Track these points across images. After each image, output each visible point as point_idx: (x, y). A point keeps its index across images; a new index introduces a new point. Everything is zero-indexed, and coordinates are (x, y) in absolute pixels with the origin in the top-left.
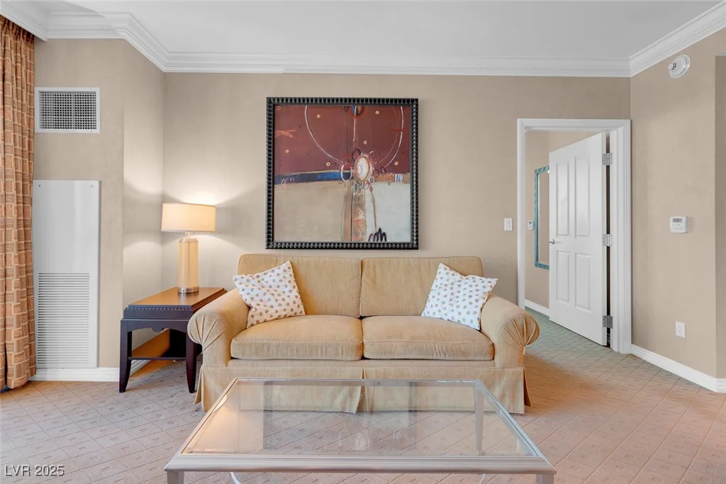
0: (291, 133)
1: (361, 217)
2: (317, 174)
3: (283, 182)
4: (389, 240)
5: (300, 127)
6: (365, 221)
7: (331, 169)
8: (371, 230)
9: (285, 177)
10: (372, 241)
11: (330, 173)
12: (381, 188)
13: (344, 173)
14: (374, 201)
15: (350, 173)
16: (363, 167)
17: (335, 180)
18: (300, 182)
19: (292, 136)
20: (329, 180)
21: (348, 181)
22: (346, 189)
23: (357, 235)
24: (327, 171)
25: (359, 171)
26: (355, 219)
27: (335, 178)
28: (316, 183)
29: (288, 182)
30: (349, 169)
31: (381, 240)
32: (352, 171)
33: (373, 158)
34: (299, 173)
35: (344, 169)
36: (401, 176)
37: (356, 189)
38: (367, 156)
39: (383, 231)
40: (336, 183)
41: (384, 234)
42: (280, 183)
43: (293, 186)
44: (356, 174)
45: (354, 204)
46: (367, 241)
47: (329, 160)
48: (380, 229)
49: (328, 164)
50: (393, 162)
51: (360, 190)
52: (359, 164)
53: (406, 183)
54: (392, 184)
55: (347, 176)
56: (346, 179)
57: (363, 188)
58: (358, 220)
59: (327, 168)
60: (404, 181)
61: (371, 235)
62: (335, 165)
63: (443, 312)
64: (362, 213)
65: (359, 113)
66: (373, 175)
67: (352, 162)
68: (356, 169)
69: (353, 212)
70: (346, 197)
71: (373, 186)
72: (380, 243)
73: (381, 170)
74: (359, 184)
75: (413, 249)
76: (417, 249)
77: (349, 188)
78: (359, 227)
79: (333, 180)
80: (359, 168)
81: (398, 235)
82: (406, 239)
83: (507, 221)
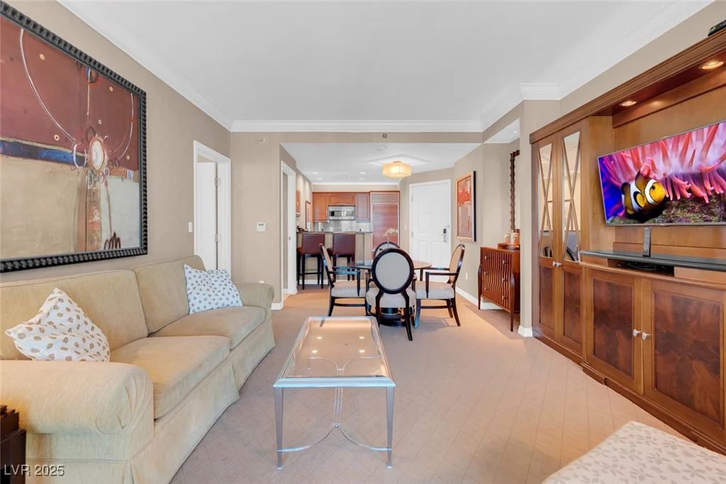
1: (96, 218)
2: (40, 148)
4: (123, 247)
5: (12, 59)
6: (100, 224)
7: (60, 146)
8: (106, 236)
10: (107, 249)
11: (59, 152)
12: (114, 181)
13: (76, 156)
14: (109, 199)
15: (83, 158)
16: (98, 153)
17: (67, 163)
18: (12, 156)
20: (58, 161)
21: (81, 168)
22: (79, 179)
23: (92, 242)
24: (55, 148)
25: (94, 158)
26: (90, 221)
27: (65, 160)
28: (39, 162)
30: (83, 152)
31: (116, 247)
32: (86, 155)
33: (107, 145)
34: (11, 140)
35: (77, 151)
36: (131, 173)
37: (91, 180)
38: (102, 140)
39: (117, 236)
40: (67, 168)
41: (118, 240)
44: (90, 160)
45: (88, 201)
46: (102, 249)
47: (57, 131)
48: (115, 234)
49: (57, 137)
50: (125, 157)
51: (95, 182)
52: (94, 148)
53: (136, 181)
54: (125, 180)
55: (81, 161)
56: (79, 165)
57: (99, 180)
58: (93, 223)
59: (56, 144)
60: (134, 179)
61: (107, 241)
62: (65, 142)
63: (213, 303)
64: (98, 214)
65: (93, 80)
66: (108, 166)
67: (85, 145)
68: (91, 154)
69: (88, 211)
70: (80, 191)
71: (108, 180)
72: (114, 252)
73: (115, 162)
74: (94, 174)
75: (143, 254)
76: (146, 254)
77: (83, 178)
78: (94, 232)
79: (62, 162)
80: (94, 153)
81: (130, 240)
82: (135, 243)
83: (190, 224)
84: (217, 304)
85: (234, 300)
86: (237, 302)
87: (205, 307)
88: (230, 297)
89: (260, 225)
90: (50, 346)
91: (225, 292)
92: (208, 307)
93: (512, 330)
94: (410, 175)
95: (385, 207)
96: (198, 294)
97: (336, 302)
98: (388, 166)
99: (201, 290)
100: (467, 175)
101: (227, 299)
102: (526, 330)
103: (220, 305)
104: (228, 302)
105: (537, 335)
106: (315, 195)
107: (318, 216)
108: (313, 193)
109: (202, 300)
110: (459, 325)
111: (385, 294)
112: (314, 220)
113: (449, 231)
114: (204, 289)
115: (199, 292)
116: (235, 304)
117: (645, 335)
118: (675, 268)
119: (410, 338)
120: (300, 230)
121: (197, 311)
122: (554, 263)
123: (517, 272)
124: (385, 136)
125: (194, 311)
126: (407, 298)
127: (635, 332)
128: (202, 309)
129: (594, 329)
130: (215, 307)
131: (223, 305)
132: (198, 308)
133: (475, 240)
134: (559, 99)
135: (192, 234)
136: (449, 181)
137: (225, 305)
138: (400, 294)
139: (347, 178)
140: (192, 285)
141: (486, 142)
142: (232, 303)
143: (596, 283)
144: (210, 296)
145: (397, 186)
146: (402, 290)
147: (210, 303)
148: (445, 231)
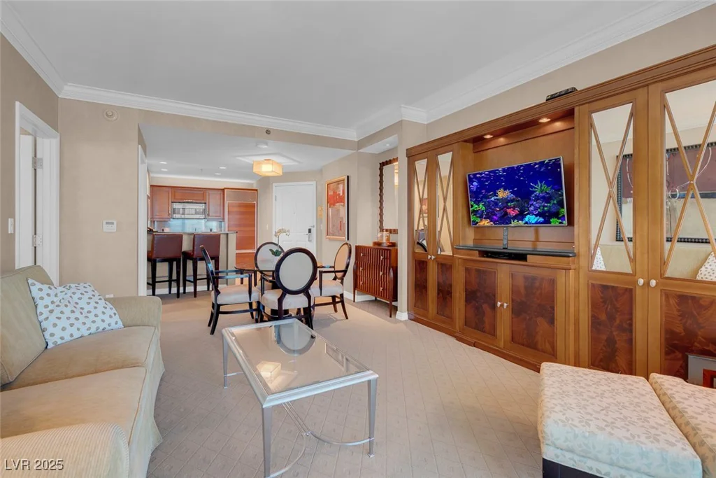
63: (83, 328)
83: (10, 220)
84: (88, 329)
85: (112, 321)
86: (116, 323)
87: (72, 335)
88: (106, 317)
89: (107, 223)
91: (98, 312)
92: (77, 335)
93: (391, 317)
94: (281, 174)
95: (240, 206)
96: (59, 318)
97: (221, 310)
98: (260, 163)
99: (62, 312)
100: (341, 178)
101: (103, 321)
102: (402, 315)
103: (93, 330)
104: (105, 325)
105: (413, 317)
106: (155, 188)
107: (157, 214)
108: (151, 186)
109: (67, 326)
110: (347, 318)
111: (288, 296)
113: (314, 231)
114: (67, 311)
115: (60, 315)
116: (114, 326)
117: (505, 305)
118: (528, 256)
120: (150, 231)
121: (59, 342)
122: (429, 257)
123: (395, 266)
124: (268, 132)
125: (55, 343)
126: (309, 298)
127: (499, 304)
128: (68, 338)
129: (466, 305)
130: (86, 333)
131: (98, 328)
132: (62, 338)
133: (348, 238)
134: (426, 123)
136: (314, 183)
137: (100, 330)
138: (302, 295)
139: (201, 172)
140: (46, 306)
141: (360, 151)
142: (109, 325)
143: (467, 270)
144: (77, 319)
145: (252, 184)
147: (78, 329)
148: (310, 231)
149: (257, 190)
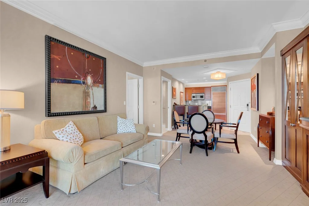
0: (59, 58)
1: (89, 100)
2: (72, 80)
3: (56, 82)
4: (98, 109)
5: (64, 56)
6: (90, 102)
7: (78, 79)
8: (92, 106)
9: (56, 80)
10: (92, 110)
11: (77, 81)
12: (95, 88)
14: (93, 94)
15: (85, 82)
16: (89, 80)
17: (79, 84)
18: (64, 83)
19: (60, 60)
20: (77, 84)
21: (84, 85)
22: (83, 89)
23: (87, 108)
24: (76, 80)
25: (88, 81)
27: (79, 83)
28: (71, 84)
29: (58, 82)
30: (84, 80)
31: (95, 109)
32: (85, 81)
33: (93, 77)
34: (64, 79)
35: (83, 80)
36: (101, 85)
37: (87, 89)
38: (91, 76)
39: (96, 106)
40: (79, 85)
41: (96, 107)
42: (53, 82)
43: (61, 85)
44: (87, 82)
45: (86, 95)
46: (91, 110)
47: (76, 75)
48: (95, 105)
49: (76, 76)
50: (99, 80)
51: (88, 89)
52: (88, 79)
53: (102, 88)
54: (99, 88)
55: (84, 83)
56: (83, 84)
57: (90, 88)
58: (88, 102)
59: (76, 78)
60: (102, 87)
61: (92, 107)
62: (79, 78)
63: (125, 130)
64: (89, 99)
65: (88, 57)
66: (93, 84)
67: (85, 78)
68: (87, 80)
69: (86, 98)
70: (83, 92)
71: (93, 88)
72: (95, 111)
73: (95, 82)
74: (88, 87)
75: (105, 112)
76: (106, 112)
77: (85, 88)
78: (88, 104)
79: (78, 84)
80: (88, 80)
81: (101, 107)
82: (103, 108)
83: (125, 102)
84: (126, 131)
86: (134, 131)
87: (122, 132)
88: (132, 129)
90: (63, 137)
91: (130, 127)
92: (124, 132)
93: (270, 160)
95: (219, 93)
96: (120, 127)
99: (122, 125)
100: (254, 76)
101: (130, 129)
102: (278, 161)
103: (128, 131)
104: (131, 131)
107: (187, 98)
108: (185, 88)
109: (122, 129)
110: (238, 152)
112: (186, 100)
113: (250, 105)
114: (123, 125)
115: (121, 126)
116: (133, 131)
119: (207, 155)
120: (175, 104)
121: (120, 133)
122: (291, 124)
123: (274, 128)
124: (205, 61)
125: (119, 132)
126: (206, 136)
128: (121, 132)
130: (126, 132)
131: (129, 131)
132: (120, 132)
133: (258, 110)
134: (303, 27)
135: (126, 106)
136: (249, 79)
137: (130, 132)
138: (202, 134)
139: (198, 81)
140: (119, 123)
141: (262, 58)
142: (132, 131)
144: (124, 128)
145: (226, 83)
146: (203, 132)
147: (124, 130)
148: (248, 105)
149: (226, 86)
